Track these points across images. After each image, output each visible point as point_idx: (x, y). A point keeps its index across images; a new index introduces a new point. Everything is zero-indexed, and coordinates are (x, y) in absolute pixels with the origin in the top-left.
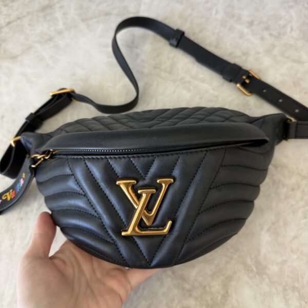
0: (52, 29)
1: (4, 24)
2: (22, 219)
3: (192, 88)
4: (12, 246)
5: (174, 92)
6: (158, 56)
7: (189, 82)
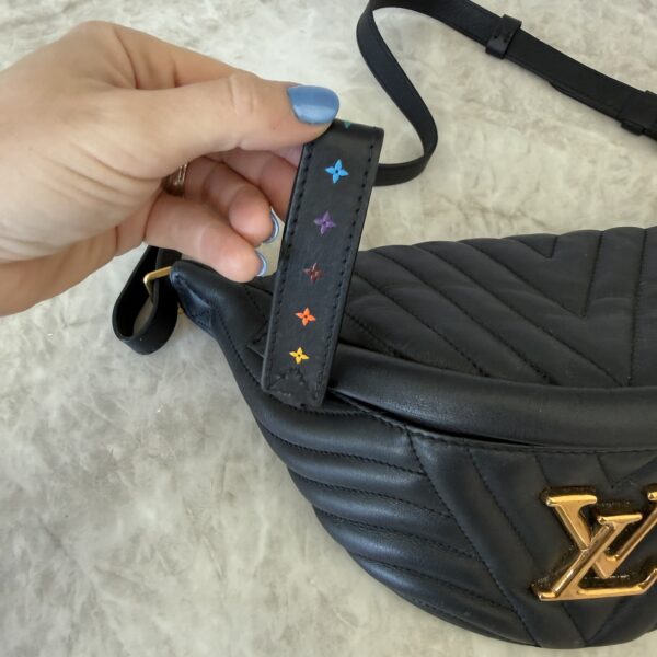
0: (190, 19)
1: (58, 10)
2: (231, 497)
3: (565, 140)
4: (221, 576)
5: (529, 151)
6: (466, 75)
7: (555, 128)
